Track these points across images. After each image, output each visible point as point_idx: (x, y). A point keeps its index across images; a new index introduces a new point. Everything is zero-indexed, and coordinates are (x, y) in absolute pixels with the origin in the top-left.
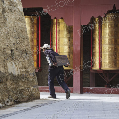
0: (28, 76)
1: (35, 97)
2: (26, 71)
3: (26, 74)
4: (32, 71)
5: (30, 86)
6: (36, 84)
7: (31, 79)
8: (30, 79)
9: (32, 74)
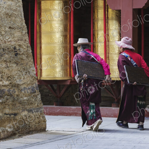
0: (16, 93)
1: (31, 129)
2: (10, 83)
3: (12, 90)
4: (29, 84)
5: (21, 111)
6: (38, 106)
7: (25, 98)
8: (21, 99)
9: (29, 89)
